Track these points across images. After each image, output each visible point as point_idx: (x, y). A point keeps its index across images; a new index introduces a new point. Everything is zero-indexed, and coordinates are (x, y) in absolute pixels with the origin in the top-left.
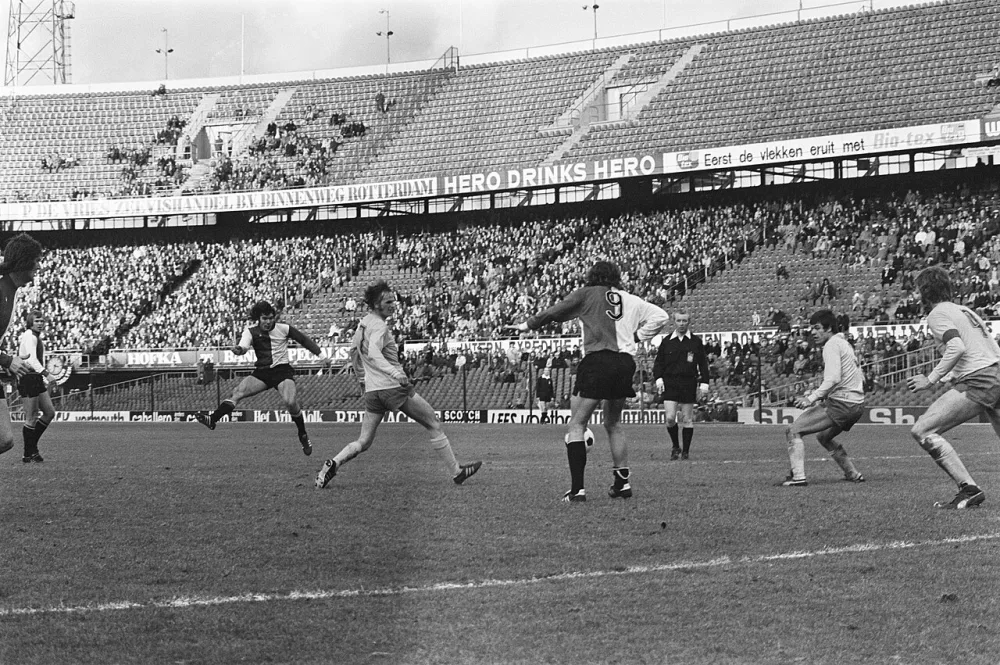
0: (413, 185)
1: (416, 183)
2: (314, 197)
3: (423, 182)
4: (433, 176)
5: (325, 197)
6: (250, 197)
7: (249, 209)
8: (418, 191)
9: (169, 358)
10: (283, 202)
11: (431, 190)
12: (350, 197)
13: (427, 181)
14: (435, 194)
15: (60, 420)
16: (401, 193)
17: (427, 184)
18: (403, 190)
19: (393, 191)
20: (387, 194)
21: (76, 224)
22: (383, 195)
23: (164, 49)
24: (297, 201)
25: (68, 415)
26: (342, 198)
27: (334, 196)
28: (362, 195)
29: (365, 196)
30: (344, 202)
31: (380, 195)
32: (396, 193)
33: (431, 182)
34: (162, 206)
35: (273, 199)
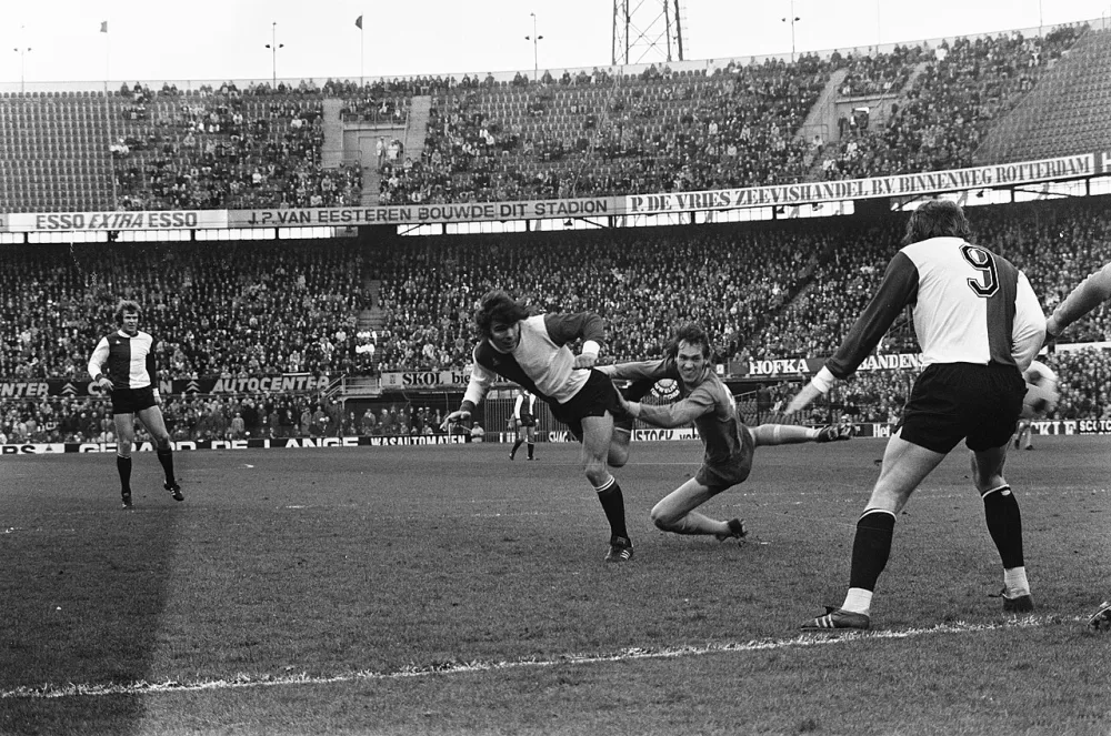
0: (1067, 163)
1: (1071, 161)
2: (959, 180)
3: (1079, 160)
4: (1090, 152)
5: (971, 179)
6: (887, 181)
7: (887, 195)
8: (1073, 169)
9: (795, 365)
10: (924, 186)
11: (1087, 168)
12: (999, 178)
13: (1082, 157)
14: (1092, 173)
15: (663, 438)
16: (1054, 172)
17: (1083, 161)
18: (1056, 169)
19: (1045, 171)
20: (1039, 174)
21: (697, 217)
22: (1035, 176)
23: (790, 19)
24: (940, 185)
25: (672, 433)
26: (990, 179)
27: (981, 178)
28: (1011, 175)
29: (1015, 177)
30: (991, 185)
31: (1031, 175)
32: (1048, 173)
33: (1087, 158)
34: (789, 194)
35: (913, 184)
